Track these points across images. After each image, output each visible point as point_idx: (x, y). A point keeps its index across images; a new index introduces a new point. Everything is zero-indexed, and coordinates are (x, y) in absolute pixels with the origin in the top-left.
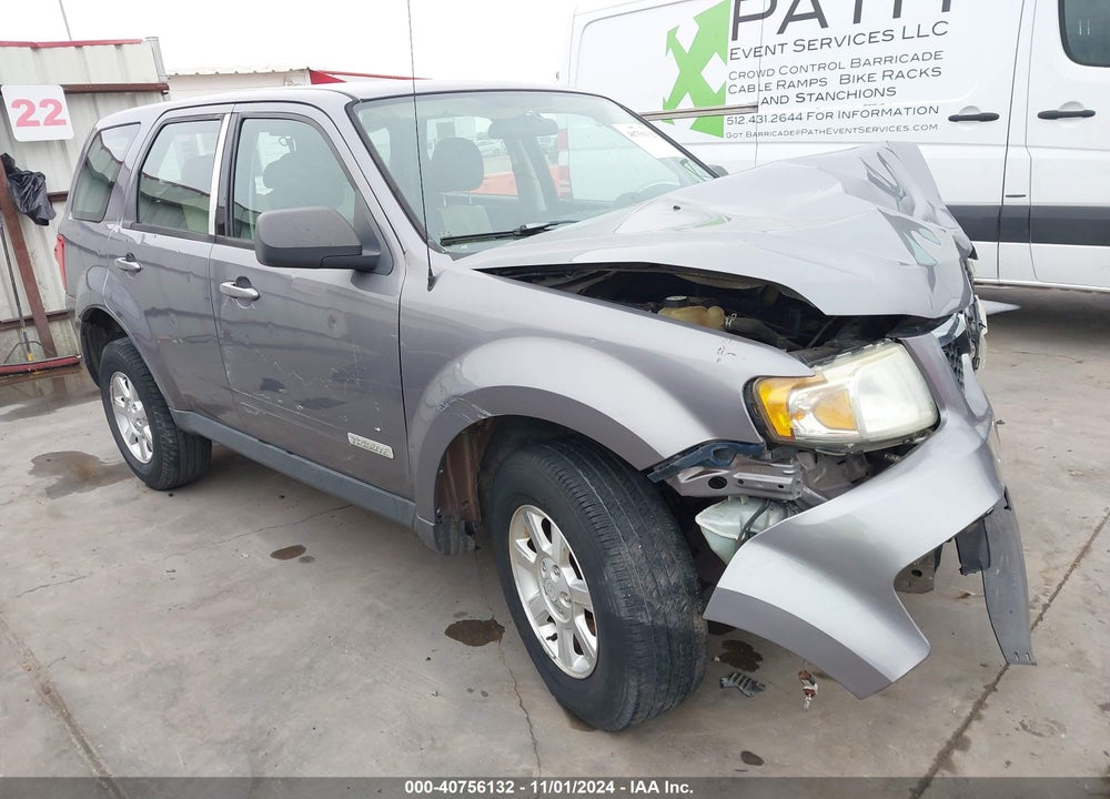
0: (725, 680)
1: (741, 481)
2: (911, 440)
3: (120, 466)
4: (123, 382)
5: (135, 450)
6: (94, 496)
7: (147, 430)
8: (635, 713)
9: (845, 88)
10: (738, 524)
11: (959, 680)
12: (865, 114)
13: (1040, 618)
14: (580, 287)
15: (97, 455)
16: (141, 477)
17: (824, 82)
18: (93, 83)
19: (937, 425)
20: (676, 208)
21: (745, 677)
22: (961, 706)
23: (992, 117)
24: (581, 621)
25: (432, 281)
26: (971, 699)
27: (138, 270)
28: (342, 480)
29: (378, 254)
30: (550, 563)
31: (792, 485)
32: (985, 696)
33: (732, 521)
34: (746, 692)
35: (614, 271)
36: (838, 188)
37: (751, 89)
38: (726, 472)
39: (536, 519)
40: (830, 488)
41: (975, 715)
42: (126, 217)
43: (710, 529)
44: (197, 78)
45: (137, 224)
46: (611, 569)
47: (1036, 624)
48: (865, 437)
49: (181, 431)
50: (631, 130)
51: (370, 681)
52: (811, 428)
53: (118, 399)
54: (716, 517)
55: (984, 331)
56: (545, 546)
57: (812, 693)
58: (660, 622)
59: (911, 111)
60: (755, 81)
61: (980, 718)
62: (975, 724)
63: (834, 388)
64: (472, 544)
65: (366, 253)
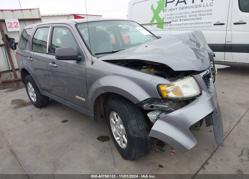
0: (157, 149)
1: (157, 106)
2: (195, 97)
3: (30, 102)
4: (30, 84)
5: (33, 99)
6: (24, 109)
7: (35, 95)
8: (135, 156)
9: (190, 18)
10: (156, 116)
11: (208, 150)
12: (195, 24)
13: (227, 136)
14: (124, 64)
15: (25, 100)
16: (34, 105)
17: (186, 16)
18: (25, 18)
19: (201, 94)
20: (146, 47)
21: (161, 149)
22: (207, 155)
23: (223, 24)
24: (124, 136)
25: (92, 63)
26: (210, 153)
27: (32, 60)
28: (75, 106)
29: (81, 57)
30: (118, 124)
31: (167, 107)
32: (213, 153)
33: (155, 115)
34: (161, 152)
35: (132, 61)
36: (181, 42)
37: (170, 18)
38: (154, 104)
39: (115, 115)
40: (176, 108)
41: (211, 157)
42: (30, 48)
43: (150, 117)
44: (49, 17)
45: (32, 50)
46: (129, 125)
47: (226, 137)
48: (183, 97)
49: (42, 95)
50: (139, 29)
51: (80, 149)
52: (171, 95)
53: (29, 88)
54: (152, 114)
55: (216, 73)
56: (117, 120)
57: (173, 152)
58: (140, 137)
59: (205, 23)
60: (170, 16)
61: (211, 158)
62: (210, 159)
63: (176, 86)
64: (102, 120)
65: (79, 57)
